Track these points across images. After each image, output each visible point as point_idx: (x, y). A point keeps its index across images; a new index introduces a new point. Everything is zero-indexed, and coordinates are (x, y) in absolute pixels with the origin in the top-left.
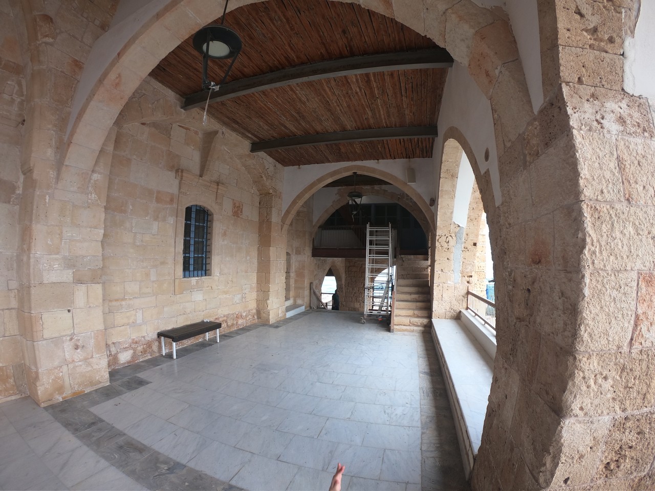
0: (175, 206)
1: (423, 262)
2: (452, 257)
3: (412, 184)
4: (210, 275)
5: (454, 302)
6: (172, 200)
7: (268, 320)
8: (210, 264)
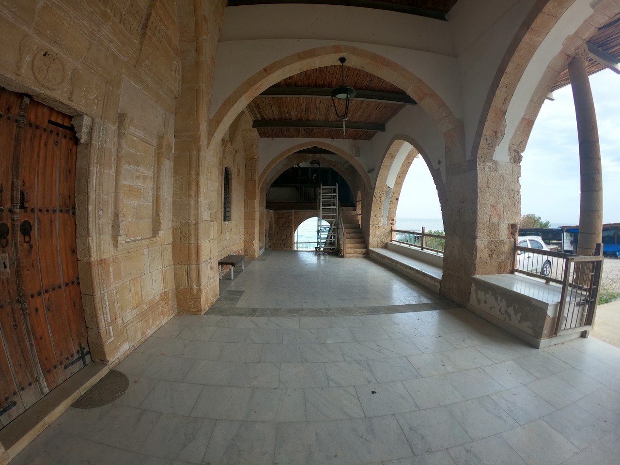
1: (354, 211)
2: (382, 207)
3: (357, 158)
4: (230, 220)
5: (383, 237)
7: (254, 256)
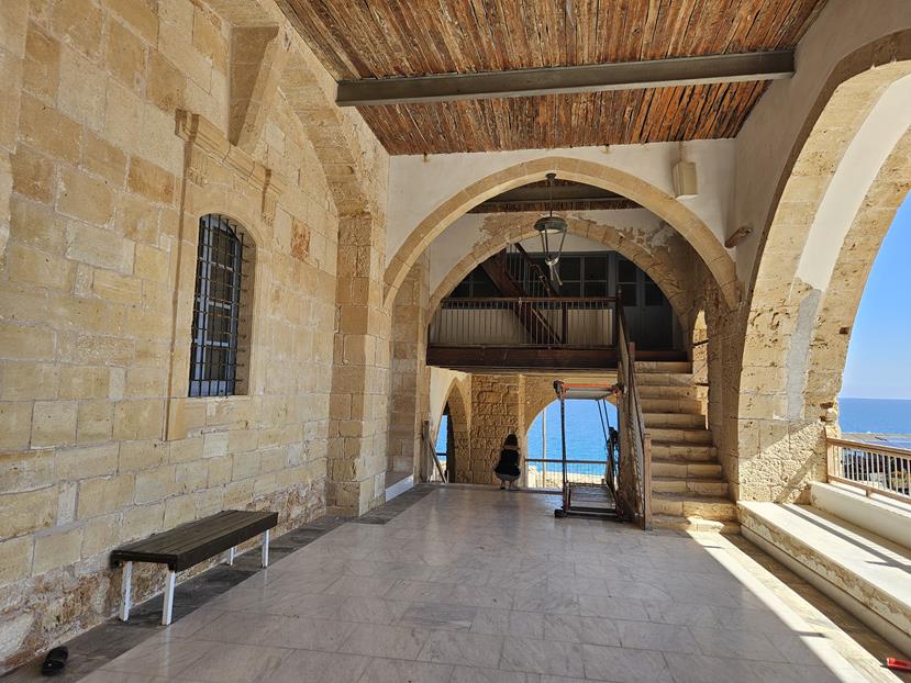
0: (176, 207)
1: (685, 375)
2: (783, 360)
3: (688, 199)
4: (244, 392)
6: (168, 191)
7: (355, 506)
8: (246, 365)
